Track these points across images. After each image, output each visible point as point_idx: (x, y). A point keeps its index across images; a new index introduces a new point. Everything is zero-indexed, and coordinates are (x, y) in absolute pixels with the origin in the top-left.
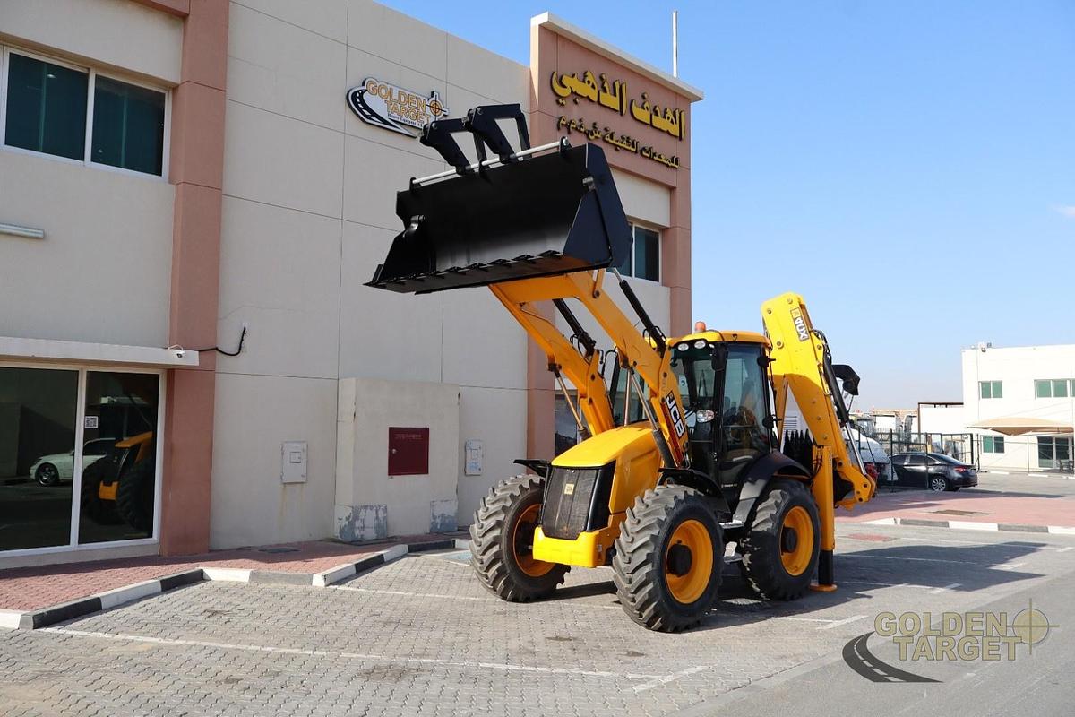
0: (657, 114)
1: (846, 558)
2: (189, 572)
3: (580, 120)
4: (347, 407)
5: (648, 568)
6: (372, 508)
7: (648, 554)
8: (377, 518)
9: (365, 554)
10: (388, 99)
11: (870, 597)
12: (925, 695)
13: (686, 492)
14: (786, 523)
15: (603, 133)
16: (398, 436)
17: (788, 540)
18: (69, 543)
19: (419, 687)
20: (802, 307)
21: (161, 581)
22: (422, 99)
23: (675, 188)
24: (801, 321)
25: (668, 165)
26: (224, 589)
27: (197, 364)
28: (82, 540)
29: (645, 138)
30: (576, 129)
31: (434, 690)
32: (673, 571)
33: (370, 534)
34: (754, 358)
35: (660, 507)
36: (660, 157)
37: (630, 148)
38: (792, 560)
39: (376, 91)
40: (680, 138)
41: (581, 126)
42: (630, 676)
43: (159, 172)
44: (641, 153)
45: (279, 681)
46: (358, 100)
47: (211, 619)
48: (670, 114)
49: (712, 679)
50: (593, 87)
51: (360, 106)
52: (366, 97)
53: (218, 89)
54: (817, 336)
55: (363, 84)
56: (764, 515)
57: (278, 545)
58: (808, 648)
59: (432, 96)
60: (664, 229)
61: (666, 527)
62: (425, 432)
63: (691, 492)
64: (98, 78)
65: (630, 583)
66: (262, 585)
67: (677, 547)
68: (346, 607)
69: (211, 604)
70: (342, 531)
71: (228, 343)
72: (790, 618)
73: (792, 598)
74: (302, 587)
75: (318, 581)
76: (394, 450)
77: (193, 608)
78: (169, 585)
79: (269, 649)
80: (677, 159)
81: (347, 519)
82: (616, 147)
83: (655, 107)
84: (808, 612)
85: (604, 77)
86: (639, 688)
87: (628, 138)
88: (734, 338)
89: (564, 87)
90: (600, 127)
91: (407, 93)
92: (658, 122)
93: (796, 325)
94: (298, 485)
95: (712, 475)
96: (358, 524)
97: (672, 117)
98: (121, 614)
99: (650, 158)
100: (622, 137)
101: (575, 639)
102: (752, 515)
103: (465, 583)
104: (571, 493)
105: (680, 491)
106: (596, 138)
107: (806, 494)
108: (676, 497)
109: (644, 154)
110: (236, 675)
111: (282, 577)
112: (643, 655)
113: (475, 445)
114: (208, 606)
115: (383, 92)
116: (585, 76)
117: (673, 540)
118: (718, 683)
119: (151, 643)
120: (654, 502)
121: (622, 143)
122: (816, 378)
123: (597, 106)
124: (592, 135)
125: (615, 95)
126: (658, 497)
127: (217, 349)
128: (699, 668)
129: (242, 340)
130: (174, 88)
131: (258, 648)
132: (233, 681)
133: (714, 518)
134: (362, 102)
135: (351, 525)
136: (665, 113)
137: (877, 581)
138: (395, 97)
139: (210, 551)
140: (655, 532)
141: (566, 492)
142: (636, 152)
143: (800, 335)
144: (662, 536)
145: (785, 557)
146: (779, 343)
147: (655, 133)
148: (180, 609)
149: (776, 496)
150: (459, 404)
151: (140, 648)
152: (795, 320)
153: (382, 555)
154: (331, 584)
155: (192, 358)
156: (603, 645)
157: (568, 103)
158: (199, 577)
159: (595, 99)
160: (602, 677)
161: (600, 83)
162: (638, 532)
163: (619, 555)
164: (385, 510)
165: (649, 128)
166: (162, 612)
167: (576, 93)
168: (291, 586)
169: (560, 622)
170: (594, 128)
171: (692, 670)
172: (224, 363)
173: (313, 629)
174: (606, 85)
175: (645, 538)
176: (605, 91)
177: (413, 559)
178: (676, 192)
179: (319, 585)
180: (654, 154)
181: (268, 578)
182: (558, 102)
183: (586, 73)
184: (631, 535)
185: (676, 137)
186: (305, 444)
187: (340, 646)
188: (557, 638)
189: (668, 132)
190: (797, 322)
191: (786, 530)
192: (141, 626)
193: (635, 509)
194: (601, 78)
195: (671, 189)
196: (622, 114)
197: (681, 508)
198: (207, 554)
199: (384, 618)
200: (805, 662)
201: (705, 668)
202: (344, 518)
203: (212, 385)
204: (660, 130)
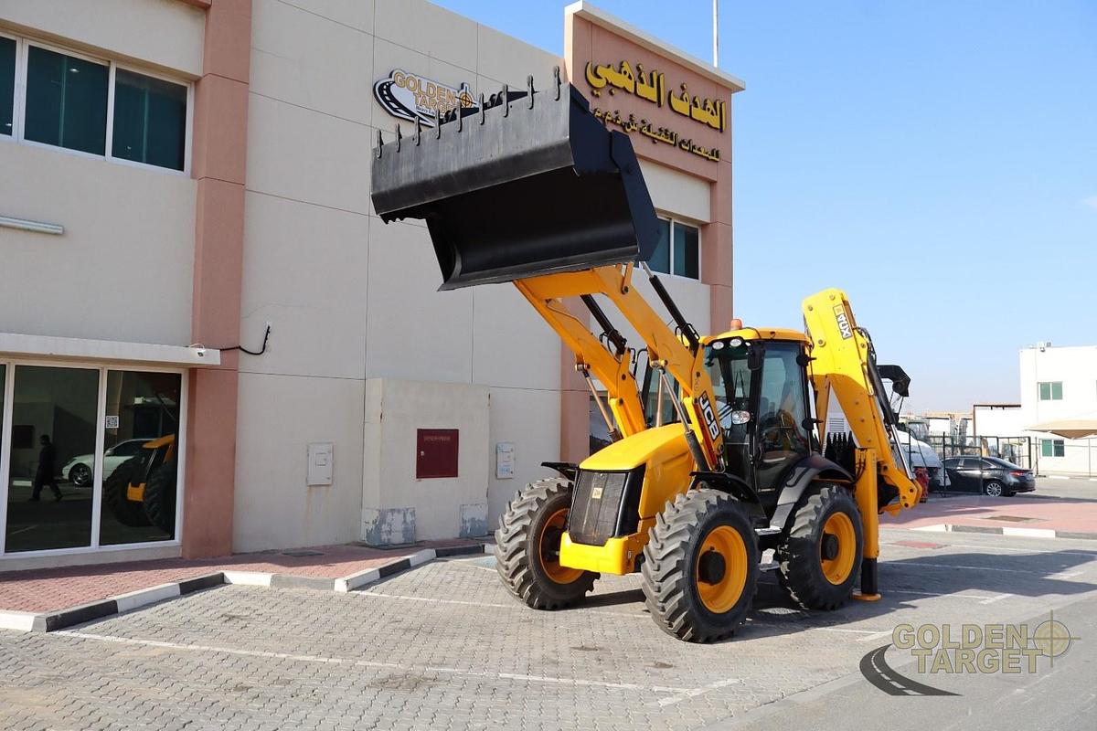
0: (696, 106)
1: (893, 566)
2: (210, 575)
3: (617, 113)
4: (374, 408)
5: (678, 576)
6: (399, 511)
7: (678, 561)
8: (405, 522)
9: (391, 559)
10: (416, 92)
11: (914, 607)
12: (970, 713)
13: (718, 497)
14: (827, 530)
15: (640, 125)
16: (426, 438)
17: (829, 547)
18: (89, 545)
19: (433, 698)
20: (845, 303)
21: (180, 584)
22: (452, 90)
23: (716, 182)
24: (844, 318)
25: (708, 159)
26: (244, 594)
27: (219, 363)
28: (103, 541)
29: (683, 130)
30: (612, 121)
31: (449, 702)
32: (704, 578)
33: (397, 538)
34: (793, 356)
35: (691, 512)
36: (699, 150)
37: (668, 141)
38: (832, 569)
39: (404, 83)
40: (721, 130)
41: (617, 119)
42: (656, 689)
43: (181, 168)
44: (680, 147)
45: (289, 689)
46: (385, 93)
47: (228, 624)
48: (710, 105)
49: (742, 693)
50: (630, 77)
51: (387, 98)
52: (394, 89)
53: (241, 82)
54: (861, 334)
55: (391, 76)
56: (803, 521)
57: (304, 548)
58: (847, 661)
59: (462, 88)
60: (704, 225)
61: (697, 533)
62: (454, 434)
63: (725, 496)
64: (118, 71)
65: (659, 591)
66: (284, 590)
67: (709, 554)
68: (367, 613)
69: (230, 608)
70: (369, 534)
71: (252, 341)
72: (829, 629)
73: (833, 608)
74: (323, 592)
75: (340, 586)
76: (422, 452)
77: (211, 612)
78: (188, 589)
79: (284, 656)
80: (717, 152)
81: (374, 523)
82: (654, 140)
83: (695, 98)
84: (849, 622)
85: (640, 67)
86: (664, 702)
87: (666, 130)
88: (772, 336)
89: (599, 77)
90: (637, 119)
91: (436, 85)
92: (698, 113)
93: (839, 323)
94: (324, 488)
95: (747, 479)
96: (385, 527)
97: (712, 108)
98: (137, 618)
99: (689, 151)
100: (660, 130)
101: (601, 649)
102: (791, 520)
103: (492, 589)
104: (599, 497)
105: (712, 495)
106: (633, 130)
107: (848, 500)
108: (708, 502)
109: (683, 146)
110: (247, 683)
111: (303, 582)
112: (671, 666)
113: (507, 448)
114: (226, 610)
115: (412, 84)
116: (622, 67)
117: (705, 547)
118: (749, 698)
119: (163, 647)
120: (685, 506)
121: (659, 135)
122: (859, 378)
123: (634, 96)
124: (629, 127)
125: (652, 86)
126: (689, 502)
127: (240, 348)
128: (730, 681)
129: (266, 339)
130: (196, 81)
131: (272, 654)
132: (243, 688)
133: (749, 523)
134: (390, 94)
135: (378, 529)
136: (705, 104)
137: (925, 591)
138: (424, 89)
139: (234, 554)
140: (686, 538)
141: (593, 497)
142: (675, 145)
143: (842, 333)
144: (693, 543)
145: (825, 565)
146: (820, 342)
147: (694, 123)
148: (198, 612)
149: (815, 501)
150: (489, 405)
151: (152, 653)
152: (837, 317)
153: (408, 560)
154: (353, 589)
155: (213, 357)
156: (630, 656)
157: (604, 94)
158: (219, 581)
159: (632, 90)
160: (627, 689)
161: (637, 73)
162: (668, 538)
163: (647, 563)
164: (413, 514)
165: (689, 121)
166: (178, 617)
167: (611, 84)
168: (313, 591)
169: (587, 632)
170: (631, 120)
171: (722, 683)
172: (246, 362)
173: (330, 636)
174: (643, 75)
175: (675, 545)
176: (642, 82)
177: (440, 564)
178: (716, 186)
179: (340, 590)
180: (694, 147)
181: (289, 583)
182: (593, 93)
183: (622, 63)
184: (660, 541)
185: (716, 129)
186: (331, 445)
187: (357, 654)
188: (583, 648)
189: (708, 124)
190: (839, 320)
191: (826, 536)
192: (155, 630)
193: (665, 514)
194: (638, 68)
195: (712, 183)
196: (660, 106)
197: (713, 512)
198: (231, 558)
199: (404, 625)
200: (843, 676)
201: (736, 681)
202: (371, 522)
203: (235, 384)
204: (700, 121)
